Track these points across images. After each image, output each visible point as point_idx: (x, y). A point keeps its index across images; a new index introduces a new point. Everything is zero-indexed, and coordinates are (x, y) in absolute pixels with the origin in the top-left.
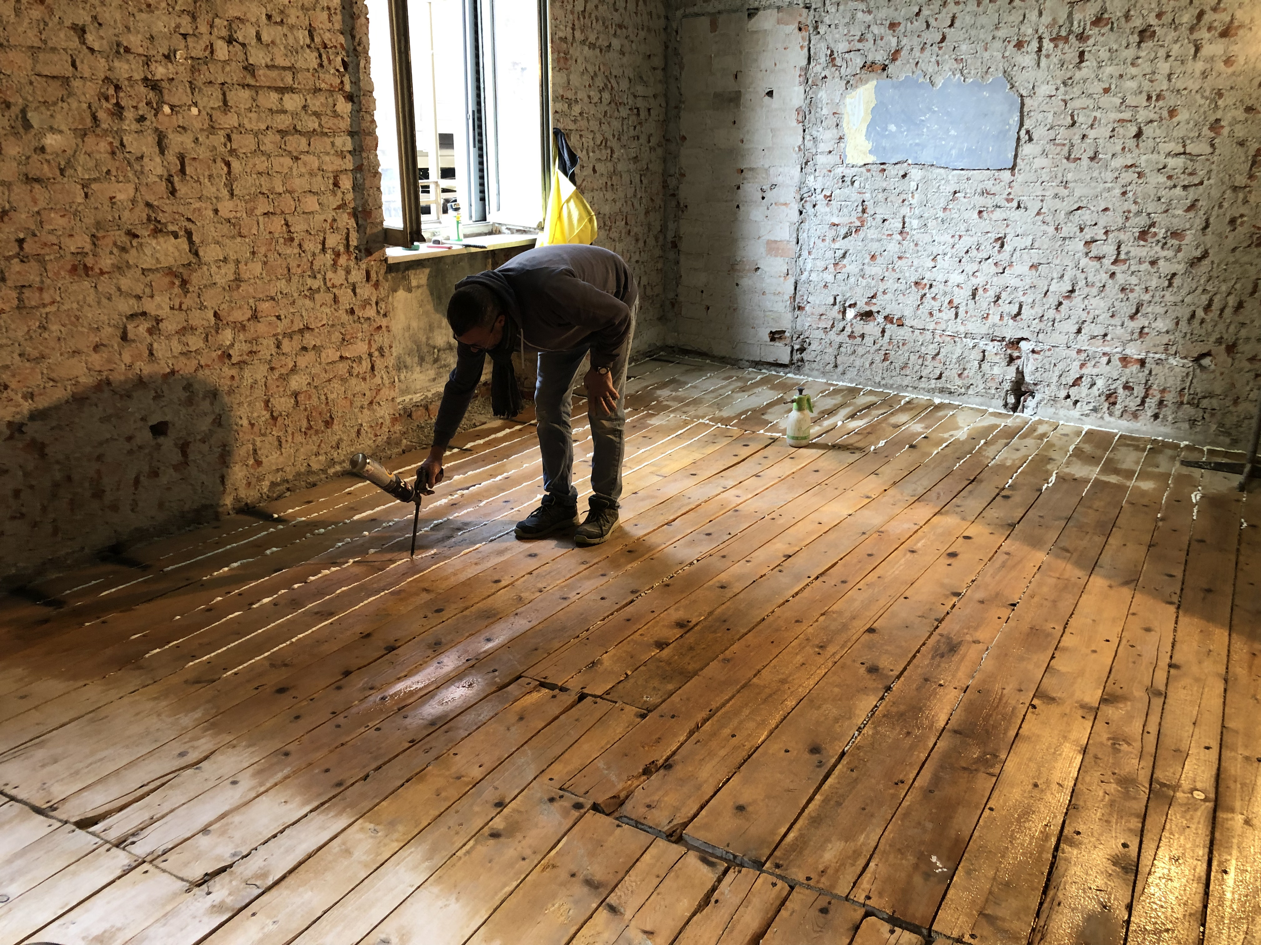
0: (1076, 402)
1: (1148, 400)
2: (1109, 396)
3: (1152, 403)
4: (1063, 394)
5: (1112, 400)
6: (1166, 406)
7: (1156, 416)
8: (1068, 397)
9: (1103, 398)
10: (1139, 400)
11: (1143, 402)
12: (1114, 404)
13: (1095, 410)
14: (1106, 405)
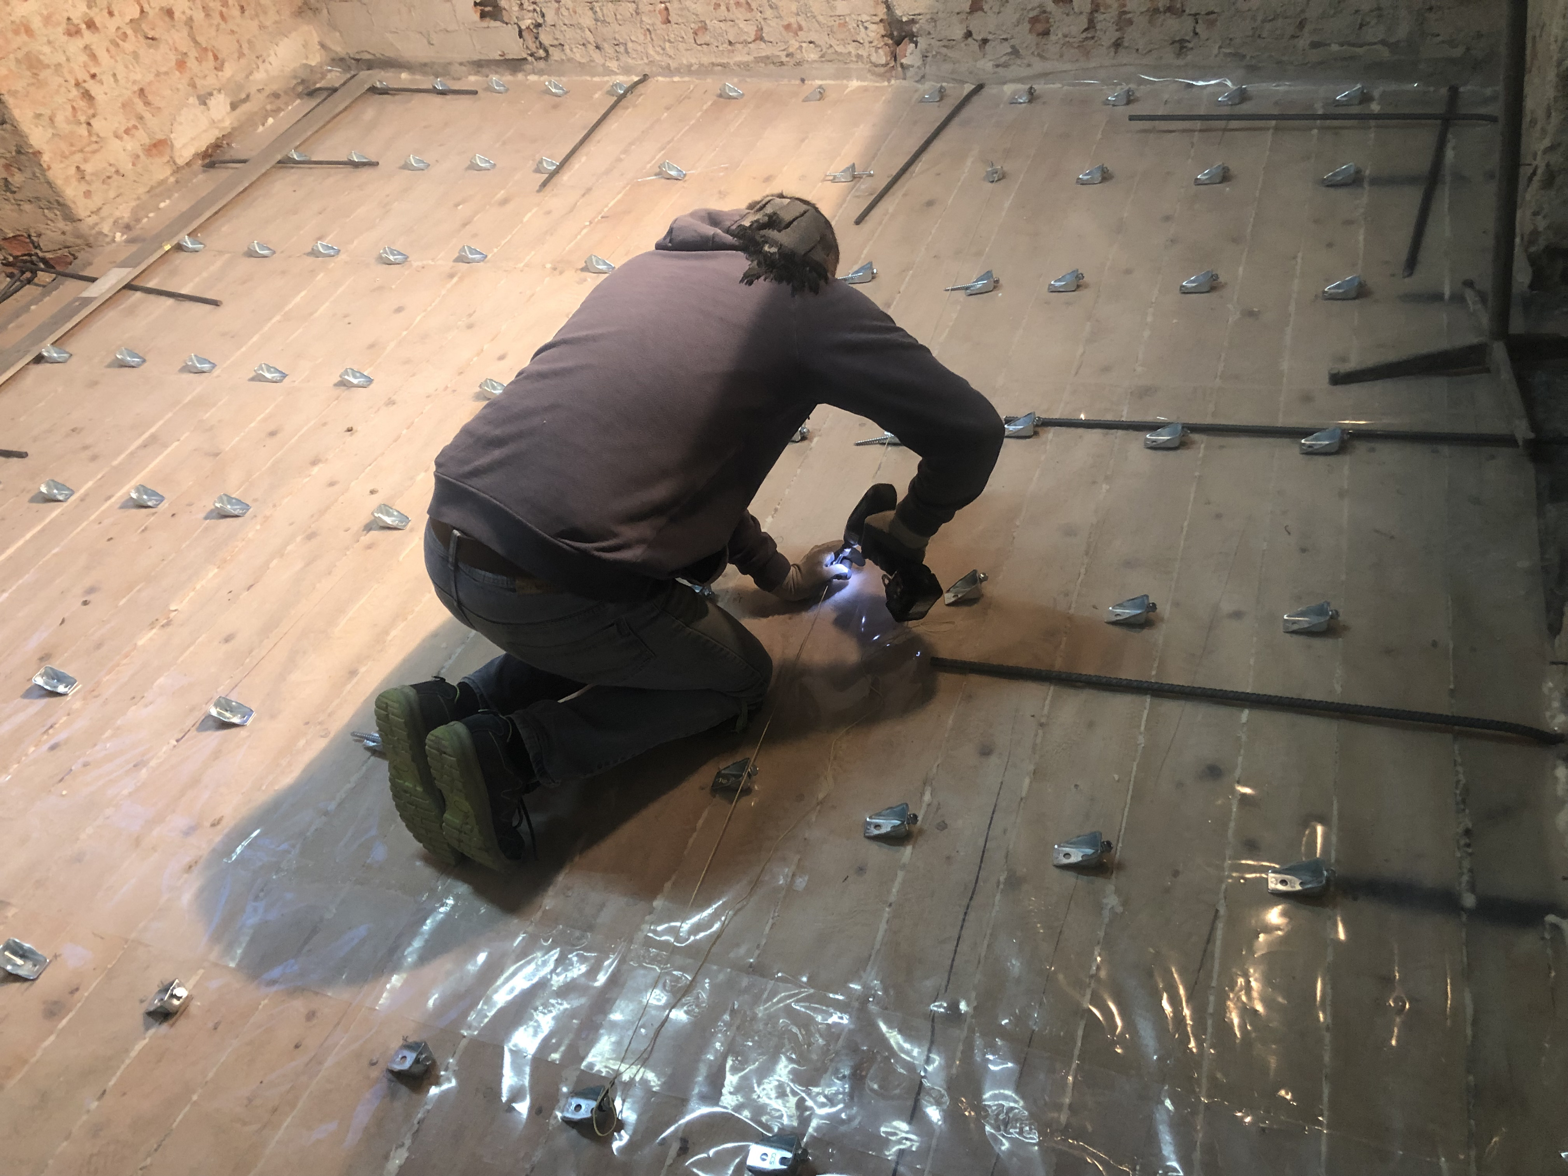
0: (985, 41)
1: (1099, 17)
2: (1034, 21)
3: (1106, 20)
4: (958, 32)
5: (1040, 27)
6: (1130, 22)
7: (1117, 45)
8: (969, 34)
9: (1027, 26)
10: (1084, 22)
11: (1091, 25)
12: (1046, 33)
13: (1015, 52)
14: (1031, 39)
